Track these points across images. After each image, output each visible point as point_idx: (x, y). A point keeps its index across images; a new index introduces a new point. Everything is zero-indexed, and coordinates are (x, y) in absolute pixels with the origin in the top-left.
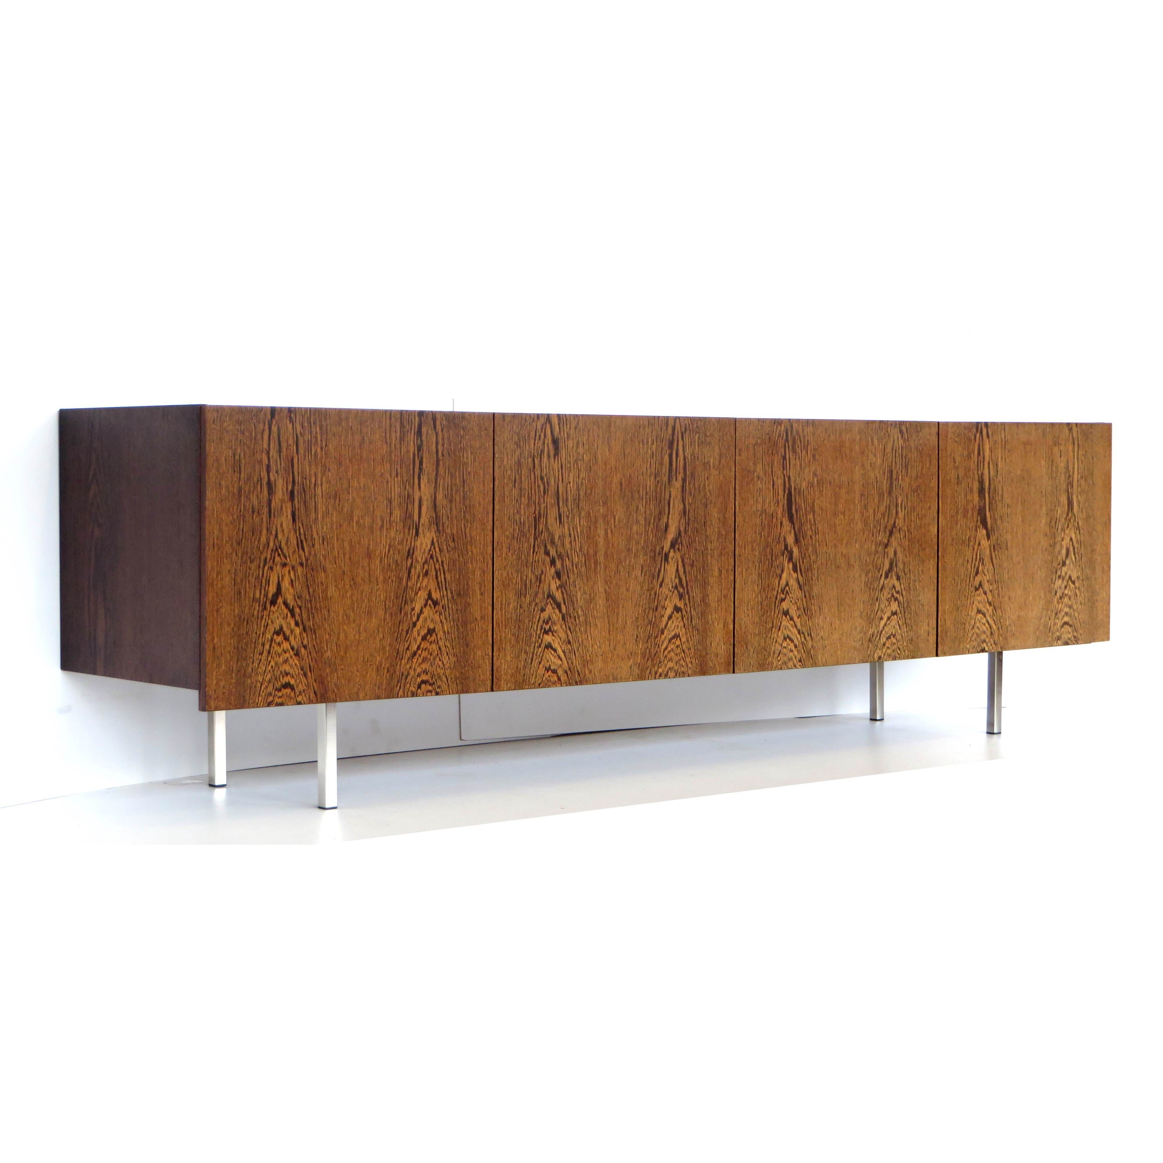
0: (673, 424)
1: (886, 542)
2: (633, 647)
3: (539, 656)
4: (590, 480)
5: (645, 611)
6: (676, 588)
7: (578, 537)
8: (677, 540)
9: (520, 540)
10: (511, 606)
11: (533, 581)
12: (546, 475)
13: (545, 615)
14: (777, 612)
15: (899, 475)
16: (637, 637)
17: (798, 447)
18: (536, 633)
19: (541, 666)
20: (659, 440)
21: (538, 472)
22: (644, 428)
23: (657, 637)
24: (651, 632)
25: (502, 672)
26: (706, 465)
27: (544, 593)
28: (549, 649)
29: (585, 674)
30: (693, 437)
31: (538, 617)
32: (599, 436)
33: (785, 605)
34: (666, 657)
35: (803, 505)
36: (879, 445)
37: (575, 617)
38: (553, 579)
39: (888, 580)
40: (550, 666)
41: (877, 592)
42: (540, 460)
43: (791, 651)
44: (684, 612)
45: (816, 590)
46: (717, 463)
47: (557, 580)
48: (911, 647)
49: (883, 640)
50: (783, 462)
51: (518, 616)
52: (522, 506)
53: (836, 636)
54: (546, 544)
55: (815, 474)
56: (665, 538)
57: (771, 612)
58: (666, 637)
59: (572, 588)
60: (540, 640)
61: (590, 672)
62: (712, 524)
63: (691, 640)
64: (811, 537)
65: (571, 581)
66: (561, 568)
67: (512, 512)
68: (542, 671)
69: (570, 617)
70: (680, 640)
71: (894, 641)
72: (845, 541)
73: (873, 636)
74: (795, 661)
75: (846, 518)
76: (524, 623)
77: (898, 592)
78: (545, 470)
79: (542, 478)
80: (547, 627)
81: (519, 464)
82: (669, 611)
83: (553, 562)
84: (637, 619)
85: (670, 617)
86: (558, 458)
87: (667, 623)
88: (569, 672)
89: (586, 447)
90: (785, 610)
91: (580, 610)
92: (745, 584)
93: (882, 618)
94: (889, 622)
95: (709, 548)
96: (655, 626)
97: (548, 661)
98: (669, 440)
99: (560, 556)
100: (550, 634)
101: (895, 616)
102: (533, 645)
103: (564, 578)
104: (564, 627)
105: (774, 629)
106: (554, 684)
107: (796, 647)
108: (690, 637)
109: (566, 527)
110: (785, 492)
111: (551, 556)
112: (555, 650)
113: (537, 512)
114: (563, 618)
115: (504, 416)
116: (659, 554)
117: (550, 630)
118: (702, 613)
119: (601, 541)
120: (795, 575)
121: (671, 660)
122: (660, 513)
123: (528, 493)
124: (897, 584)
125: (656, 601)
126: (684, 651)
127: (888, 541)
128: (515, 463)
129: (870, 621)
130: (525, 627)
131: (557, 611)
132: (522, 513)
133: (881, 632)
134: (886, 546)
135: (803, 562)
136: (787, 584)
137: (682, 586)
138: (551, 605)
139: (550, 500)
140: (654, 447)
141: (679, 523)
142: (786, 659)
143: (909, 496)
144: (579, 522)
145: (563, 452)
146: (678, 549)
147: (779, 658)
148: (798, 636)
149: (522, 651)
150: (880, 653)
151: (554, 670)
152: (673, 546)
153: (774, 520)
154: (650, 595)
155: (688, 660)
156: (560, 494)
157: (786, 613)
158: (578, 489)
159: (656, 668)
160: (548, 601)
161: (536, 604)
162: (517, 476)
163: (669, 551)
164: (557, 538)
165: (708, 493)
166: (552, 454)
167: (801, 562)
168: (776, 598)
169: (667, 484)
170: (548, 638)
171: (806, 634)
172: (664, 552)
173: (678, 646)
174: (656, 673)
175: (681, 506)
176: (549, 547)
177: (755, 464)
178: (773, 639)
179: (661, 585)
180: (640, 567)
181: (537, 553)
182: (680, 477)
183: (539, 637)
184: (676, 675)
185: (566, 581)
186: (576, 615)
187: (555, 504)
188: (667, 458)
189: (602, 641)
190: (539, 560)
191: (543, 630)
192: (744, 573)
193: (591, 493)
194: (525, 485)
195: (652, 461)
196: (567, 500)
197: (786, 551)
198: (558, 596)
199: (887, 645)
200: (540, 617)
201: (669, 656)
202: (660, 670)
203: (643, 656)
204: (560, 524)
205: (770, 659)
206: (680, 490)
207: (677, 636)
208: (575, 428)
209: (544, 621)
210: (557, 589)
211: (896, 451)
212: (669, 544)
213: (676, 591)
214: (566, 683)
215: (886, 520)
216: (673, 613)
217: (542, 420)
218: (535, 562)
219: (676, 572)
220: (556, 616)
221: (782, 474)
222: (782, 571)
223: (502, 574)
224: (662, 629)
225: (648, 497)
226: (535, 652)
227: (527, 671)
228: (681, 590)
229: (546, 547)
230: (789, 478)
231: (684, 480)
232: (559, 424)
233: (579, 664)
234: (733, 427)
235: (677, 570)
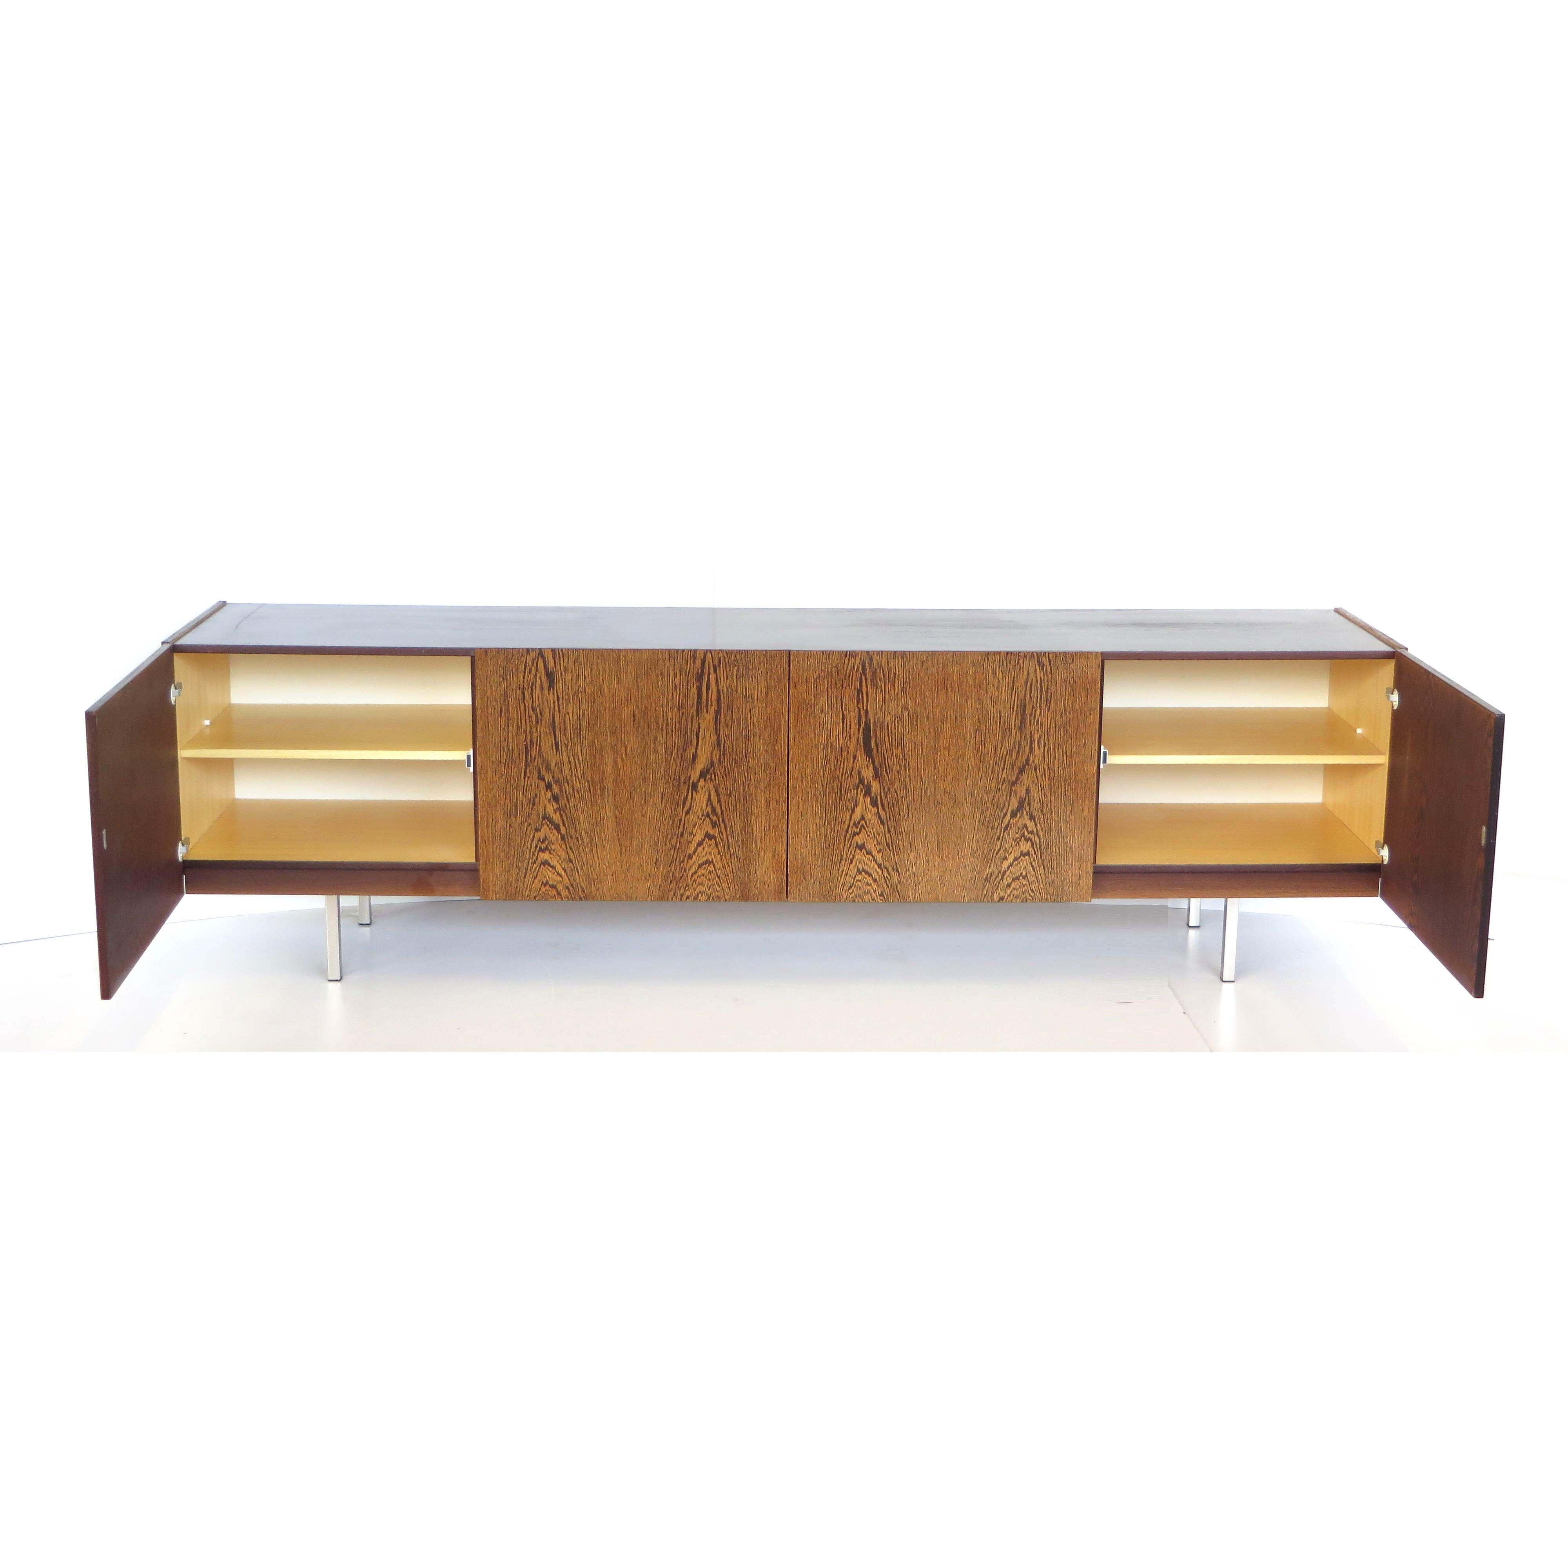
0: (702, 657)
1: (1014, 779)
2: (651, 869)
3: (534, 871)
4: (594, 711)
5: (667, 838)
6: (708, 815)
7: (580, 764)
8: (708, 771)
9: (508, 764)
10: (499, 825)
11: (525, 803)
12: (539, 706)
13: (541, 835)
14: (848, 845)
15: (1036, 710)
16: (657, 860)
17: (880, 680)
18: (530, 851)
19: (536, 881)
20: (684, 673)
21: (529, 702)
22: (664, 662)
23: (683, 861)
24: (675, 857)
25: (490, 884)
26: (748, 698)
27: (538, 815)
28: (546, 866)
29: (591, 892)
30: (730, 670)
31: (531, 836)
32: (604, 669)
33: (859, 839)
34: (695, 881)
35: (887, 740)
36: (1004, 678)
37: (577, 838)
38: (549, 802)
39: (1016, 819)
40: (547, 881)
41: (998, 831)
42: (532, 693)
43: (868, 884)
44: (718, 839)
45: (904, 825)
46: (763, 695)
47: (554, 804)
48: (1052, 890)
49: (1007, 880)
50: (858, 696)
51: (508, 834)
52: (510, 735)
53: (935, 874)
54: (539, 770)
55: (905, 708)
56: (693, 768)
57: (839, 845)
58: (694, 862)
59: (573, 811)
60: (535, 858)
61: (598, 890)
62: (756, 756)
63: (729, 866)
64: (898, 772)
65: (572, 805)
66: (558, 792)
67: (497, 740)
68: (537, 884)
69: (571, 837)
70: (714, 866)
71: (1024, 883)
72: (949, 778)
73: (991, 876)
74: (874, 895)
75: (952, 753)
76: (515, 841)
77: (1032, 833)
78: (537, 701)
79: (534, 709)
80: (543, 846)
81: (505, 695)
82: (698, 838)
83: (549, 787)
84: (656, 844)
85: (700, 844)
86: (553, 690)
87: (696, 850)
88: (571, 888)
89: (588, 680)
90: (860, 843)
91: (583, 832)
92: (802, 816)
93: (1005, 858)
94: (1016, 862)
95: (752, 778)
96: (680, 851)
97: (545, 877)
98: (698, 673)
99: (557, 782)
100: (548, 852)
101: (1027, 857)
102: (526, 861)
103: (563, 802)
104: (564, 846)
105: (843, 862)
106: (553, 897)
107: (875, 880)
108: (728, 864)
109: (565, 754)
110: (859, 726)
111: (546, 780)
112: (553, 867)
113: (528, 741)
114: (563, 838)
115: (486, 651)
116: (684, 783)
117: (547, 848)
118: (743, 841)
119: (609, 770)
120: (874, 810)
121: (702, 884)
122: (686, 743)
123: (518, 723)
124: (1031, 825)
125: (681, 827)
126: (719, 877)
127: (1017, 779)
128: (501, 694)
129: (987, 860)
130: (517, 845)
131: (555, 832)
132: (510, 740)
133: (1005, 873)
134: (1014, 784)
135: (886, 797)
136: (863, 818)
137: (716, 815)
138: (548, 826)
139: (544, 729)
140: (677, 680)
141: (712, 754)
142: (861, 892)
143: (1052, 732)
144: (581, 751)
145: (559, 685)
146: (711, 779)
147: (851, 891)
148: (878, 870)
149: (513, 865)
150: (1002, 894)
151: (552, 885)
152: (703, 775)
153: (845, 754)
154: (673, 821)
155: (725, 886)
156: (557, 724)
157: (861, 847)
158: (579, 719)
159: (682, 891)
160: (544, 822)
161: (529, 825)
162: (503, 707)
163: (699, 781)
164: (553, 765)
165: (751, 726)
166: (546, 685)
167: (883, 797)
168: (847, 831)
169: (695, 717)
170: (545, 856)
171: (890, 869)
172: (691, 782)
173: (710, 872)
174: (682, 895)
175: (714, 738)
176: (543, 772)
177: (816, 697)
178: (843, 871)
179: (687, 813)
180: (660, 794)
181: (528, 778)
182: (712, 710)
183: (534, 854)
184: (709, 898)
185: (566, 805)
186: (578, 836)
187: (550, 733)
188: (694, 690)
189: (612, 861)
190: (531, 785)
191: (538, 849)
192: (801, 806)
193: (596, 723)
194: (513, 714)
195: (675, 694)
196: (565, 729)
197: (860, 785)
198: (556, 818)
199: (1013, 886)
200: (534, 836)
201: (699, 880)
202: (688, 893)
203: (665, 878)
204: (556, 752)
205: (838, 891)
206: (712, 722)
207: (709, 862)
208: (574, 663)
209: (539, 840)
210: (555, 812)
211: (1031, 685)
212: (698, 774)
213: (707, 819)
214: (568, 898)
215: (1014, 757)
216: (703, 840)
217: (533, 655)
218: (527, 786)
219: (708, 801)
220: (554, 836)
221: (856, 708)
222: (856, 805)
223: (487, 796)
224: (689, 854)
225: (670, 728)
226: (529, 867)
227: (520, 884)
228: (715, 819)
229: (540, 772)
230: (867, 712)
231: (718, 712)
232: (554, 659)
233: (583, 881)
234: (785, 659)
235: (709, 799)
